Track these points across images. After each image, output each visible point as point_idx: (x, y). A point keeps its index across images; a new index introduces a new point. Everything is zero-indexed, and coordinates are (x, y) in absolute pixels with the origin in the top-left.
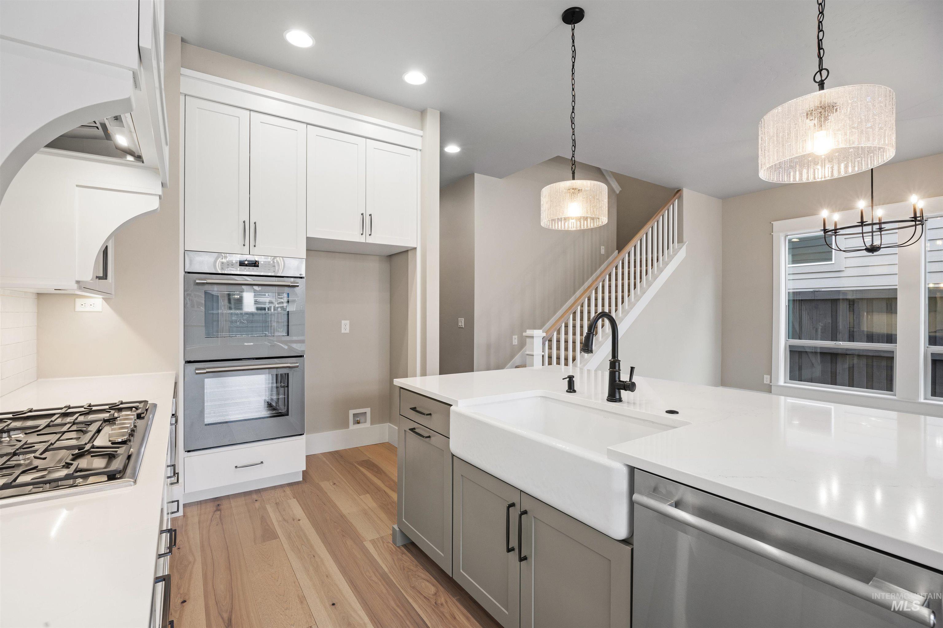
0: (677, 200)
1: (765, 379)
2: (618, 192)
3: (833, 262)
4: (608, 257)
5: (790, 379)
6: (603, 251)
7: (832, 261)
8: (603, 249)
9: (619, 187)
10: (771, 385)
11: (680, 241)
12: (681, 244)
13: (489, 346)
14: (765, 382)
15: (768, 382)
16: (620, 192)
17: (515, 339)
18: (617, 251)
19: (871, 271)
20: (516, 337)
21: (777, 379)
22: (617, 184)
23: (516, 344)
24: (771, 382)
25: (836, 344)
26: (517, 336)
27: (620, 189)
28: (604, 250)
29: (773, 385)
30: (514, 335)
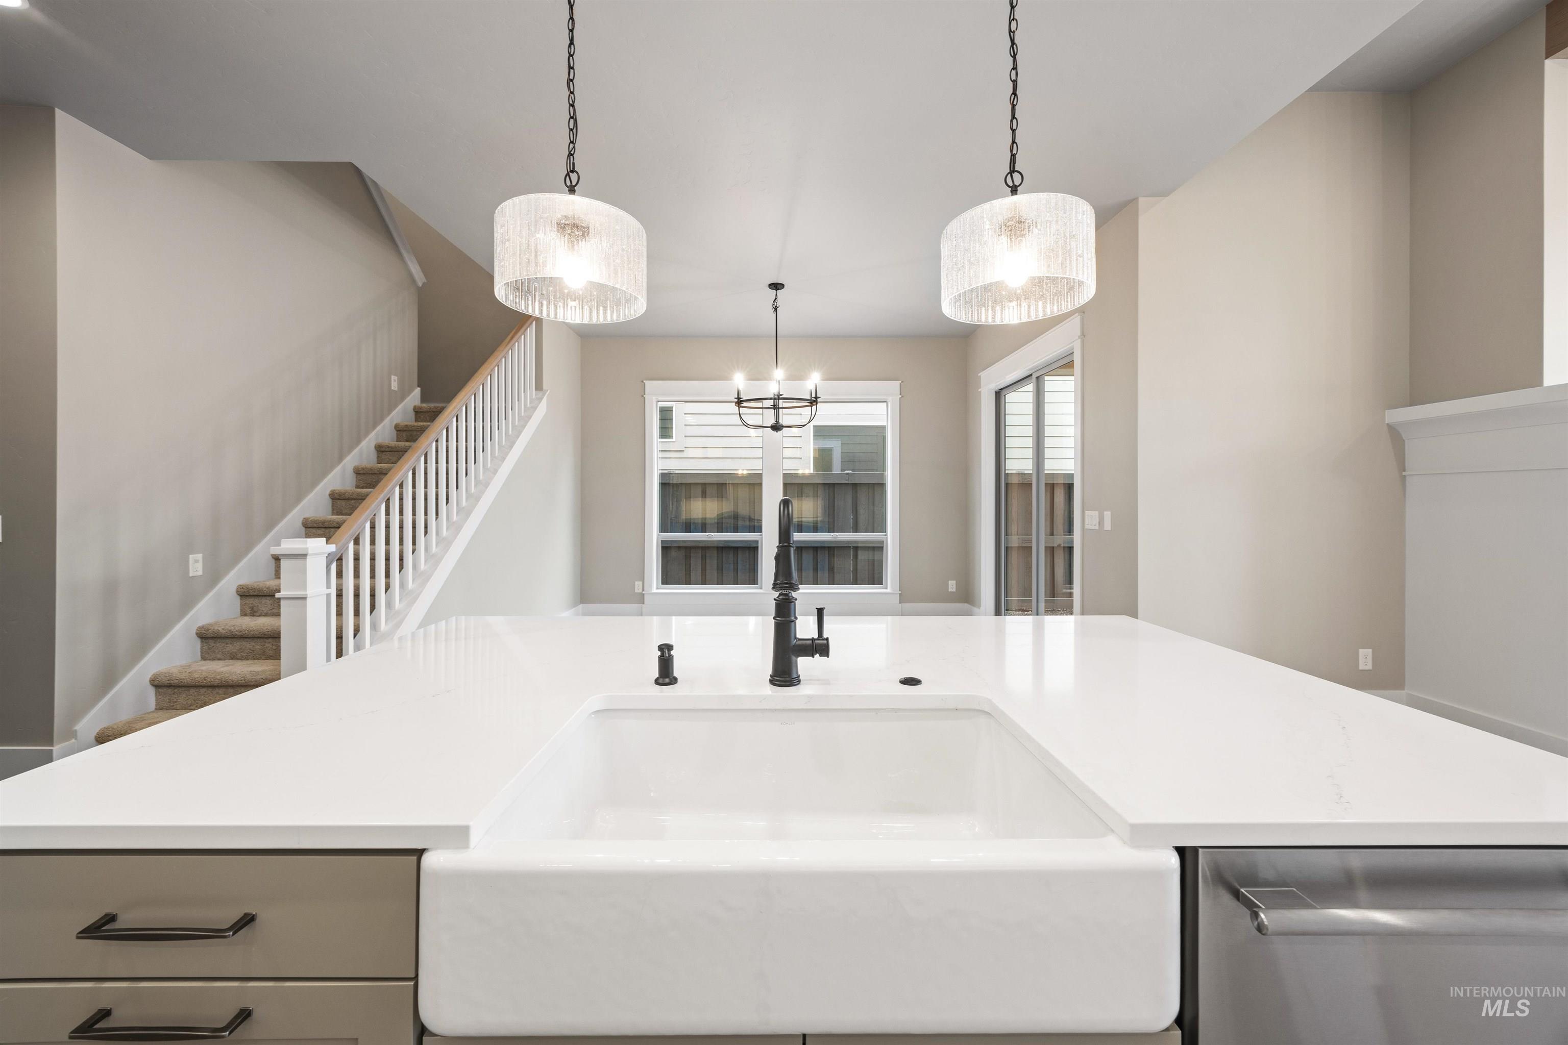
0: (534, 322)
1: (636, 587)
2: (420, 284)
3: (674, 440)
4: (403, 398)
5: (662, 583)
6: (394, 386)
7: (672, 439)
8: (395, 381)
9: (422, 275)
10: (644, 594)
11: (539, 386)
12: (540, 394)
13: (110, 589)
14: (636, 591)
15: (640, 591)
16: (424, 283)
17: (196, 561)
18: (419, 388)
19: (711, 453)
20: (199, 556)
21: (651, 586)
22: (418, 268)
23: (200, 573)
24: (643, 590)
25: (709, 536)
26: (201, 555)
27: (424, 280)
28: (396, 383)
29: (646, 594)
30: (191, 554)
